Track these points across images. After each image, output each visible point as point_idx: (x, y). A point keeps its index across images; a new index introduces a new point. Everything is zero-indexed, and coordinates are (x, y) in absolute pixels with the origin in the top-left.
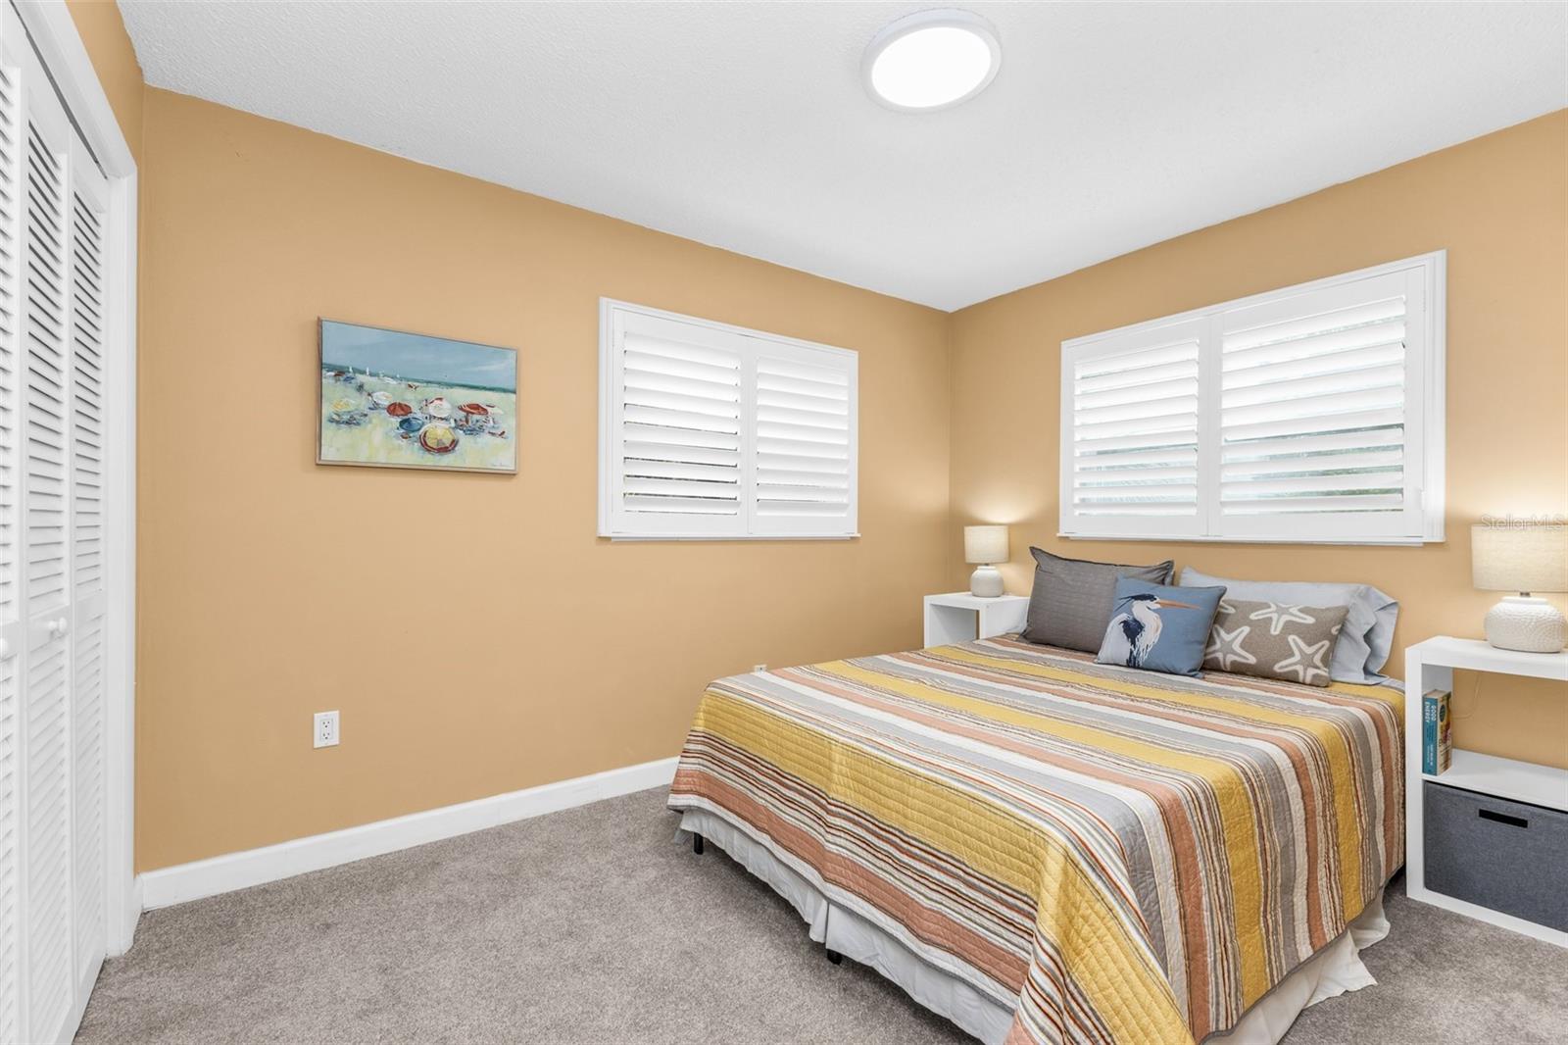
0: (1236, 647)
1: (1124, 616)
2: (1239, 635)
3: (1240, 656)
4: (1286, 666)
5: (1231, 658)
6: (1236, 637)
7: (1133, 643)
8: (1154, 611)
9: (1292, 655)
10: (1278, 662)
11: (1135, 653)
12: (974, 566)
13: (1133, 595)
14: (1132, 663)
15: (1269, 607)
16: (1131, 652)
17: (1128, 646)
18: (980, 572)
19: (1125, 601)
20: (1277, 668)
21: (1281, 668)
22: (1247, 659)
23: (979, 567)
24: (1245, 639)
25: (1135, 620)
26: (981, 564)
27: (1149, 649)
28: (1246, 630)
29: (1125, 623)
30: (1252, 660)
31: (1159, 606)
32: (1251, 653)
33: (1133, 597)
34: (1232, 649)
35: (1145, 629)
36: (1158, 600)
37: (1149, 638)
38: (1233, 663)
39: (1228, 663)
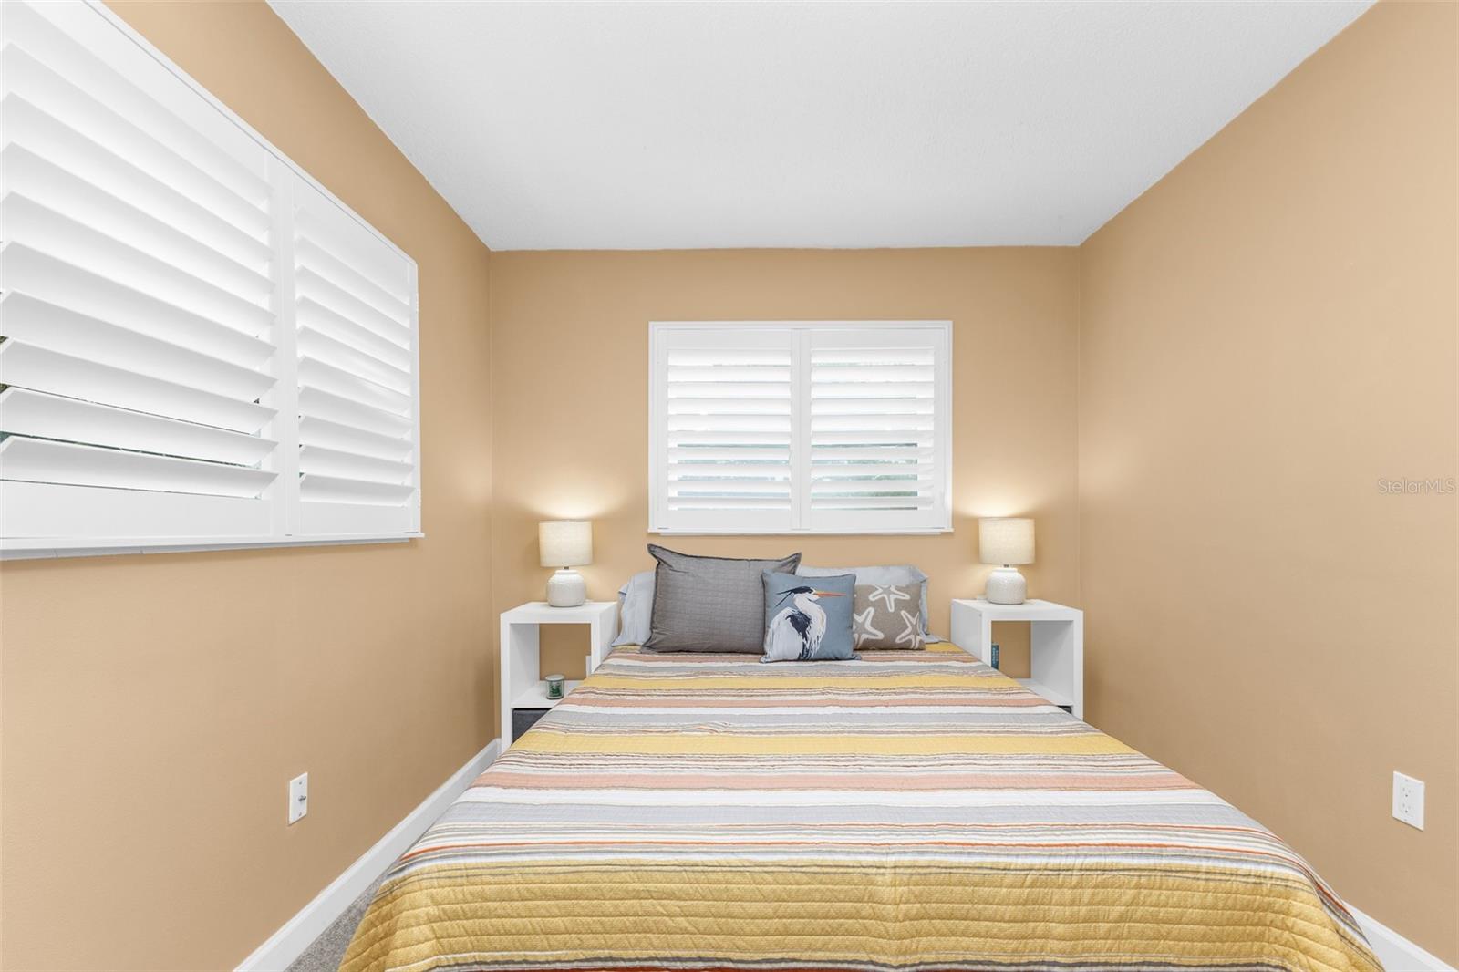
0: (868, 626)
1: (788, 611)
2: (868, 615)
3: (870, 633)
4: (905, 637)
5: (864, 636)
6: (866, 618)
7: (805, 636)
8: (815, 602)
9: (907, 627)
10: (897, 636)
11: (807, 646)
12: (551, 570)
13: (791, 588)
14: (804, 657)
15: (877, 589)
16: (804, 646)
17: (800, 640)
18: (559, 578)
19: (784, 595)
20: (898, 641)
21: (900, 639)
22: (877, 636)
23: (558, 571)
24: (873, 618)
25: (801, 613)
26: (559, 568)
27: (820, 640)
28: (871, 610)
29: (792, 617)
30: (881, 636)
31: (816, 597)
32: (880, 630)
33: (792, 591)
34: (865, 629)
35: (812, 620)
36: (815, 591)
37: (818, 628)
38: (866, 641)
39: (861, 642)
